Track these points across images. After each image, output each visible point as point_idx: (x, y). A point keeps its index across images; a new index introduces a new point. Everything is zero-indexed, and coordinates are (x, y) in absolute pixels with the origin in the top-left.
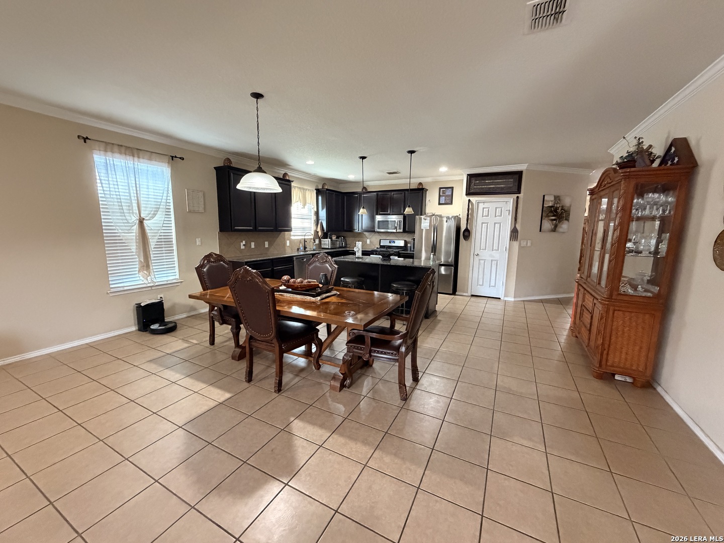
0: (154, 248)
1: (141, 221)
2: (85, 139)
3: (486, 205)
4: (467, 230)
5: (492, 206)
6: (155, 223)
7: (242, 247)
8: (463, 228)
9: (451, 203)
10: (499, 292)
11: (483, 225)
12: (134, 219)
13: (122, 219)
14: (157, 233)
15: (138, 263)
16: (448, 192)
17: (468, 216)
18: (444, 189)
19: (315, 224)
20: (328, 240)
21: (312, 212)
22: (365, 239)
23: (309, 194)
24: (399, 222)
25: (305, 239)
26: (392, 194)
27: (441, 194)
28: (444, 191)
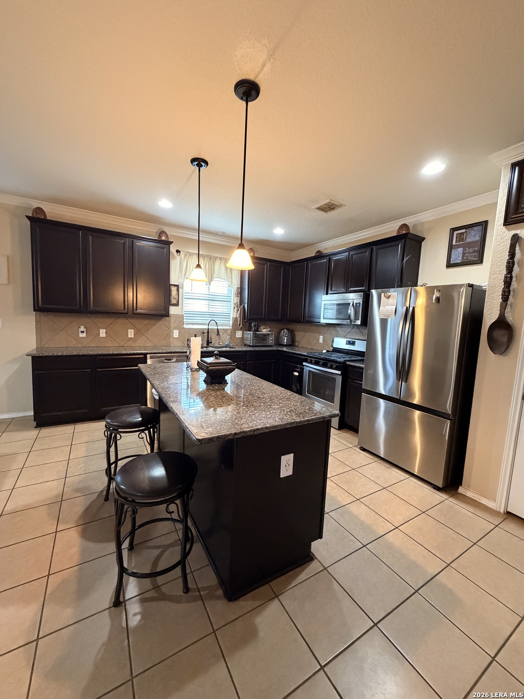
4: (500, 325)
7: (81, 335)
8: (490, 317)
9: (480, 261)
16: (474, 236)
17: (508, 282)
18: (464, 231)
19: (236, 309)
20: (250, 333)
21: (233, 292)
22: (317, 334)
23: (222, 264)
24: (356, 307)
25: (208, 329)
26: (350, 255)
27: (454, 243)
28: (463, 233)
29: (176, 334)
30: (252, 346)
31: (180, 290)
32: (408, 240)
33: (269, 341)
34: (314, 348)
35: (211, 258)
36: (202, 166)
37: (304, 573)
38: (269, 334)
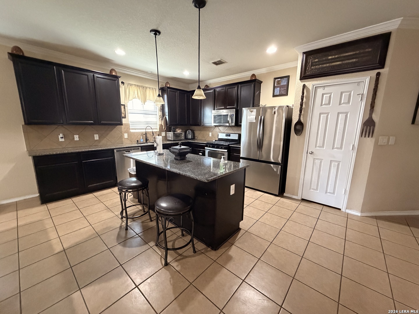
3: (327, 90)
4: (300, 123)
5: (335, 91)
7: (61, 140)
8: (295, 120)
9: (287, 94)
10: (341, 202)
11: (322, 115)
16: (284, 82)
17: (301, 105)
18: (280, 79)
19: (160, 119)
20: (171, 133)
21: (158, 109)
22: (208, 132)
23: (151, 92)
24: (231, 116)
25: (146, 132)
26: (227, 89)
27: (276, 85)
28: (279, 81)
29: (126, 136)
30: (173, 141)
31: (126, 108)
32: (256, 83)
33: (182, 137)
34: (207, 139)
35: (144, 87)
36: (157, 34)
37: (240, 234)
38: (181, 133)
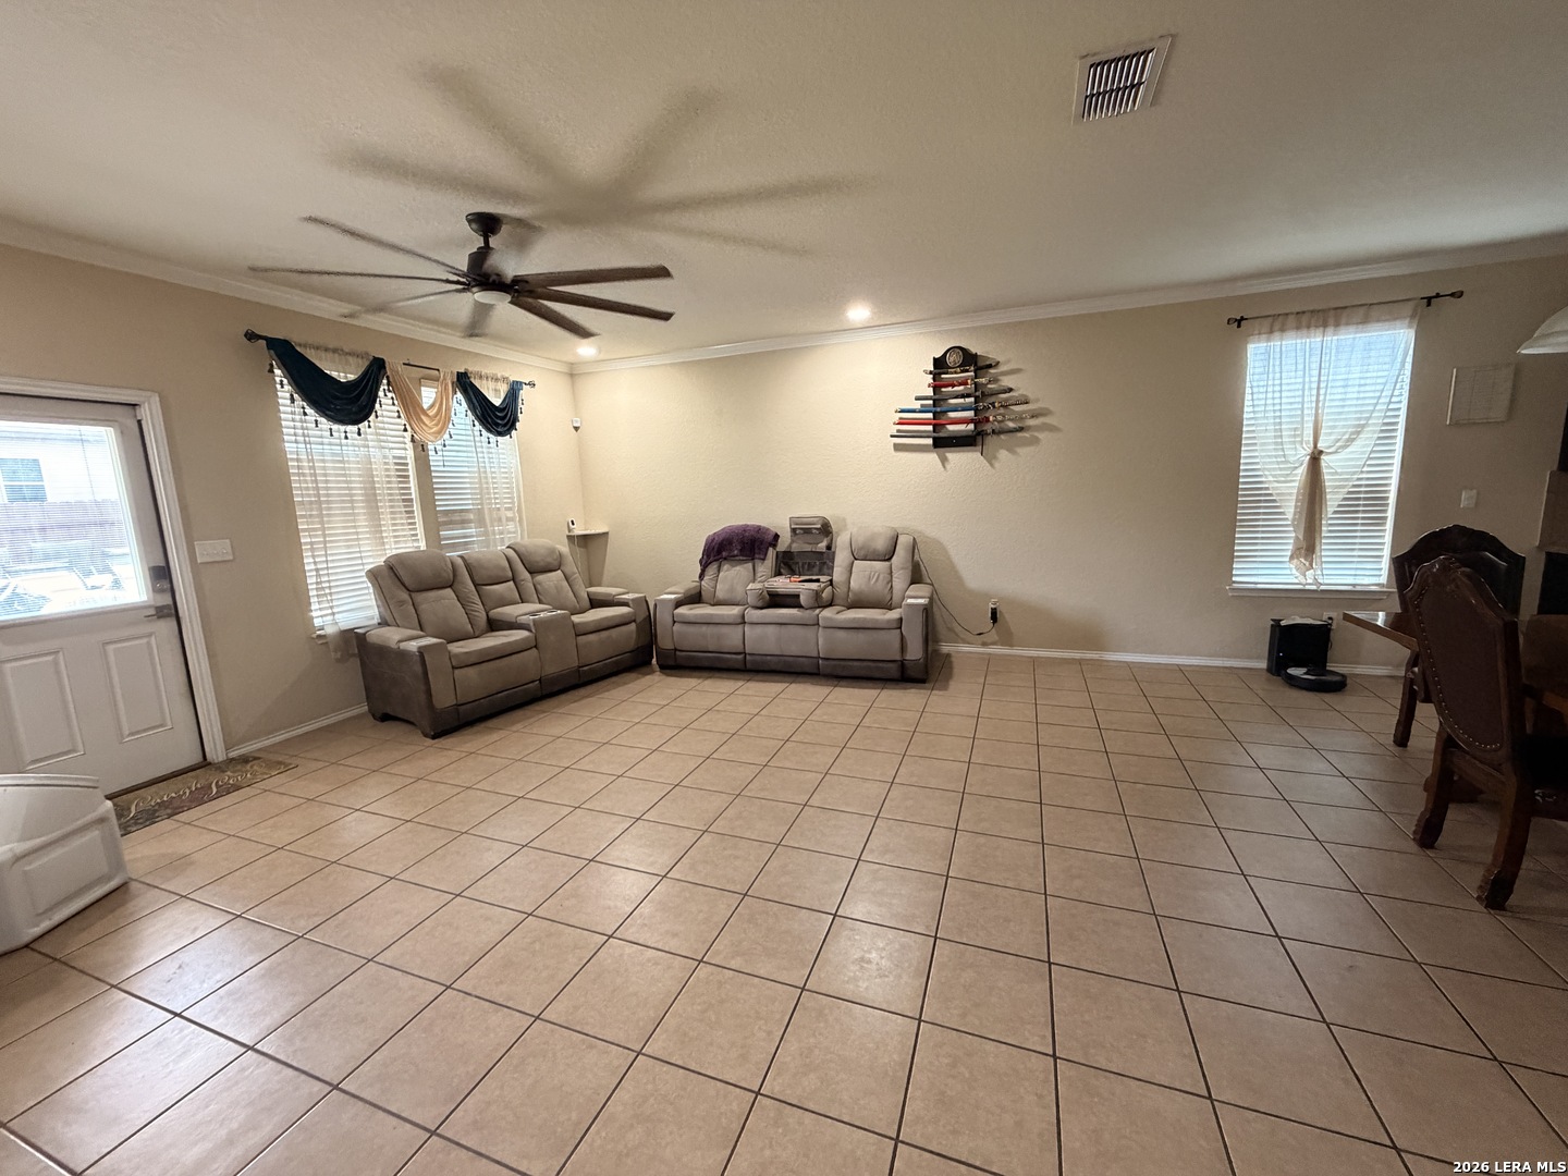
0: (1335, 512)
1: (1315, 458)
2: (1239, 322)
6: (1352, 459)
12: (1303, 454)
13: (1276, 457)
14: (1347, 480)
15: (1292, 541)
